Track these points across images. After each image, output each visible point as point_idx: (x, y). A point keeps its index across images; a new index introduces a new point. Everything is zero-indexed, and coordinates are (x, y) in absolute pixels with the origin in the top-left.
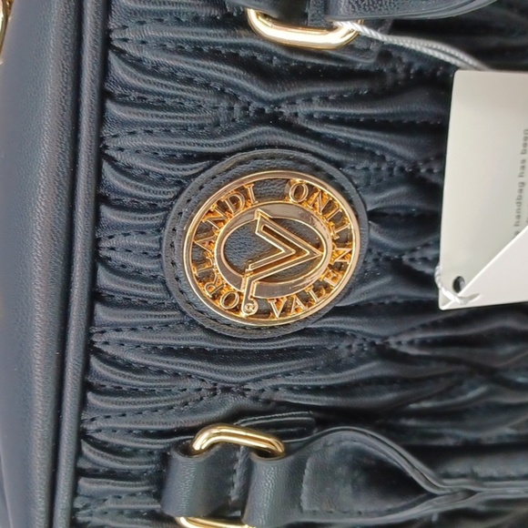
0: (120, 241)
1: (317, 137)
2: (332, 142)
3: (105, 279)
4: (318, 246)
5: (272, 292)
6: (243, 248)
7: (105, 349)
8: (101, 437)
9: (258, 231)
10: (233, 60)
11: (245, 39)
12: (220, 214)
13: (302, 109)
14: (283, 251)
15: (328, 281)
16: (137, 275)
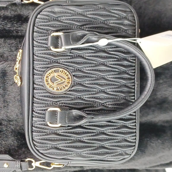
0: (37, 80)
1: (64, 64)
2: (66, 65)
3: (35, 86)
4: (65, 80)
5: (58, 86)
6: (53, 80)
7: (36, 97)
8: (36, 111)
9: (55, 77)
10: (50, 55)
11: (50, 51)
12: (50, 75)
13: (61, 61)
14: (60, 80)
15: (67, 85)
16: (39, 85)
